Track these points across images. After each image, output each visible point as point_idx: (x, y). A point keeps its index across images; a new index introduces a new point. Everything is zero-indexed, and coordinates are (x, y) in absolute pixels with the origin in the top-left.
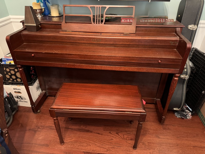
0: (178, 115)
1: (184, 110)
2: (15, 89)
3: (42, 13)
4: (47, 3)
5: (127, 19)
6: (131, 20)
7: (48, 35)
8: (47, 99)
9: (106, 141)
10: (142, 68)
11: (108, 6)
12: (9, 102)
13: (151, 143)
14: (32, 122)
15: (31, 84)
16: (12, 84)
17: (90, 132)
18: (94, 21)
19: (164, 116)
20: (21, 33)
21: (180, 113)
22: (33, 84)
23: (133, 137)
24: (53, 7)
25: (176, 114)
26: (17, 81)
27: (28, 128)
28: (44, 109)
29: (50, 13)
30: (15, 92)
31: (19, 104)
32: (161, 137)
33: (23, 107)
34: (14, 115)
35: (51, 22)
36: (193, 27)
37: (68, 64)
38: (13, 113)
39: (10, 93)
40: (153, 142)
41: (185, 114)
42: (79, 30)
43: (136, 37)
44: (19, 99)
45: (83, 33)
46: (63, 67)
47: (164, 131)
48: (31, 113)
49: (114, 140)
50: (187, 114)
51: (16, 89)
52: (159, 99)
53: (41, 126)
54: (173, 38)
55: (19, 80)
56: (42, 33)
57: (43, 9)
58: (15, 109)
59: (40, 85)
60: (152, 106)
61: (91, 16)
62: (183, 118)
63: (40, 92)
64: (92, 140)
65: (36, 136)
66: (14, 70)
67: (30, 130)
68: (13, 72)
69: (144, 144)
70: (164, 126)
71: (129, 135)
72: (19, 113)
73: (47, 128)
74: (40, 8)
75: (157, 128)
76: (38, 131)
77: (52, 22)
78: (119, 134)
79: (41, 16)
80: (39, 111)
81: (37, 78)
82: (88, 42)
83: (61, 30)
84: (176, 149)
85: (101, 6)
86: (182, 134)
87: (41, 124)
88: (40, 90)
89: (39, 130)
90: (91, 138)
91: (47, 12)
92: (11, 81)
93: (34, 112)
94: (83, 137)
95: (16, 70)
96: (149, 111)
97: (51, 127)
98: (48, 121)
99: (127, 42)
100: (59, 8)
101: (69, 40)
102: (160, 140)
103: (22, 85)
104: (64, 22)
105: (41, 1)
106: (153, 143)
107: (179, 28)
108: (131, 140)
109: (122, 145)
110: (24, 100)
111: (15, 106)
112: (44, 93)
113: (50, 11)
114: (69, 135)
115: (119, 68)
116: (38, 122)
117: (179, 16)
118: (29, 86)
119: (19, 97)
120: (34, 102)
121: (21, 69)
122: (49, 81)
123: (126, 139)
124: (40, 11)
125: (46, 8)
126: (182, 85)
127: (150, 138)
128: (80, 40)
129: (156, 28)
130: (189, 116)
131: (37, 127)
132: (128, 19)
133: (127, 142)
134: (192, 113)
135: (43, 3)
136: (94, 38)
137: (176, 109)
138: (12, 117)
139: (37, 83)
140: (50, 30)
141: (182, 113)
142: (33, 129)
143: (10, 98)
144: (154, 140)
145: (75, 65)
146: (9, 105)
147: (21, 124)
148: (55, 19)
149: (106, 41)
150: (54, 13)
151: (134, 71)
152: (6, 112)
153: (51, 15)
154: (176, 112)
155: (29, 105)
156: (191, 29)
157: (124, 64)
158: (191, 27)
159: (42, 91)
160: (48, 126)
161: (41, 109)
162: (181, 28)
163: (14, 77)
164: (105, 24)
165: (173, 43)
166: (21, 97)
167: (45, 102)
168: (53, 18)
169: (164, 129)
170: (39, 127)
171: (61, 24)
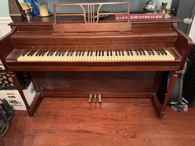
0: (175, 108)
1: (180, 103)
2: (8, 94)
3: (30, 13)
4: (35, 2)
5: (121, 16)
6: (125, 17)
7: (39, 37)
8: (43, 100)
9: (107, 141)
10: (141, 68)
11: (101, 4)
12: (3, 109)
13: (151, 139)
14: (30, 126)
15: (25, 88)
16: (5, 89)
17: (89, 133)
18: (87, 20)
19: (163, 112)
20: (10, 37)
21: (177, 106)
22: (27, 87)
23: (133, 135)
24: (42, 6)
25: (173, 107)
26: (10, 86)
27: (26, 133)
28: (41, 111)
29: (38, 13)
30: (9, 97)
31: (14, 108)
32: (161, 132)
33: (19, 111)
34: (10, 121)
35: (41, 23)
36: (189, 21)
37: (63, 67)
38: (9, 119)
39: (4, 99)
40: (154, 138)
41: (182, 107)
42: (72, 31)
43: (133, 35)
44: (14, 103)
45: (76, 34)
46: (58, 71)
47: (163, 125)
48: (28, 117)
49: (115, 139)
50: (184, 107)
51: (10, 94)
52: (155, 94)
53: (39, 130)
54: (171, 34)
55: (12, 85)
56: (33, 36)
57: (32, 10)
58: (10, 114)
59: (34, 87)
60: (148, 100)
61: (84, 15)
62: (180, 111)
63: (35, 94)
64: (93, 141)
65: (35, 141)
66: (6, 75)
67: (28, 135)
68: (5, 77)
69: (145, 142)
70: (162, 121)
71: (129, 132)
72: (15, 118)
73: (45, 131)
74: (28, 9)
75: (155, 124)
76: (36, 136)
77: (43, 23)
78: (118, 132)
79: (29, 17)
80: (35, 114)
81: (31, 81)
82: (83, 42)
83: (53, 31)
84: (177, 144)
85: (94, 4)
86: (181, 128)
87: (38, 128)
88: (34, 92)
89: (38, 134)
90: (91, 139)
91: (35, 12)
92: (4, 86)
93: (30, 116)
94: (83, 138)
95: (8, 75)
96: (146, 106)
97: (50, 130)
98: (46, 124)
99: (123, 41)
100: (49, 7)
101: (63, 42)
102: (160, 136)
103: (15, 89)
104: (55, 22)
105: (29, 1)
106: (154, 140)
107: (176, 23)
108: (132, 138)
109: (123, 144)
110: (19, 104)
111: (10, 112)
112: (39, 95)
113: (39, 11)
114: (68, 138)
115: (117, 69)
116: (36, 126)
117: (174, 10)
118: (23, 90)
119: (13, 101)
120: (30, 106)
121: (13, 75)
122: (44, 83)
123: (127, 138)
124: (29, 12)
125: (34, 8)
126: (179, 79)
127: (150, 135)
128: (74, 42)
129: (152, 24)
130: (186, 108)
131: (35, 131)
132: (123, 16)
133: (128, 141)
134: (188, 106)
135: (31, 3)
136: (89, 39)
137: (174, 103)
138: (8, 123)
139: (31, 86)
140: (41, 32)
141: (179, 106)
142: (31, 134)
143: (5, 105)
144: (154, 136)
145: (71, 68)
146: (4, 111)
147: (19, 129)
148: (45, 20)
149: (102, 41)
150: (44, 13)
151: (133, 71)
152: (2, 119)
153: (40, 15)
154: (173, 105)
155: (24, 108)
156: (186, 23)
157: (122, 65)
158: (186, 20)
159: (37, 93)
160: (46, 130)
161: (37, 111)
162: (178, 23)
163: (6, 82)
164: (99, 22)
165: (171, 40)
166: (15, 102)
167: (41, 104)
168: (42, 18)
169: (163, 123)
170: (37, 131)
171: (52, 25)
